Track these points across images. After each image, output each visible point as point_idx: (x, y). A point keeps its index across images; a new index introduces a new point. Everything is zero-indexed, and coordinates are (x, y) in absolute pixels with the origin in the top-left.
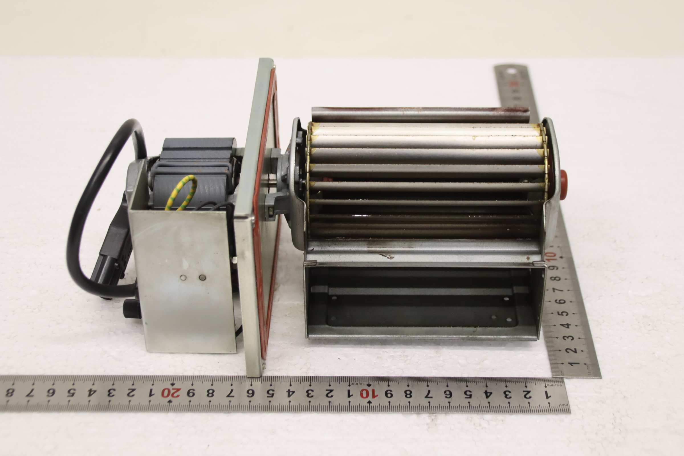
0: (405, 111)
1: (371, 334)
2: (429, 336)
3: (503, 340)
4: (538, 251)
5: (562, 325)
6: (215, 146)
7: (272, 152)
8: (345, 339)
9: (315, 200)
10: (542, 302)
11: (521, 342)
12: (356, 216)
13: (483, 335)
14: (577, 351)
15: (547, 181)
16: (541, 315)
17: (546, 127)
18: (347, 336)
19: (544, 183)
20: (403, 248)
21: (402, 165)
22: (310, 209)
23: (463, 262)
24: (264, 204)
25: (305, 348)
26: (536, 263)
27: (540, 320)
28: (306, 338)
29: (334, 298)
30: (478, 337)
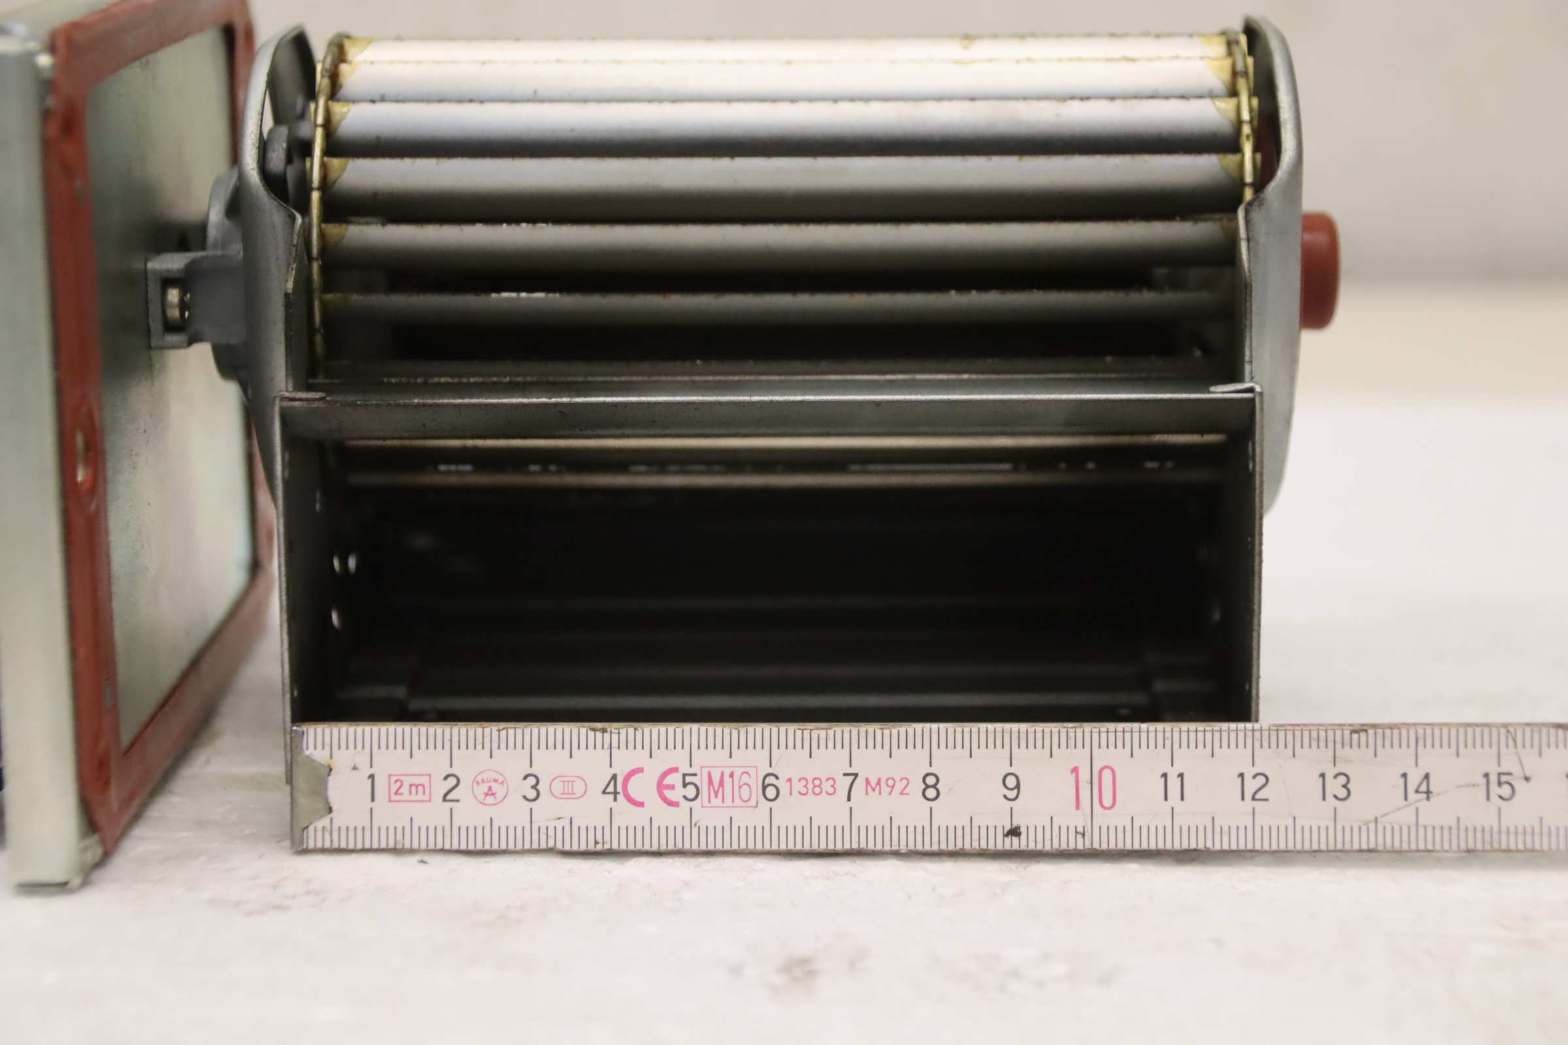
12: (505, 295)
15: (1248, 148)
24: (145, 269)
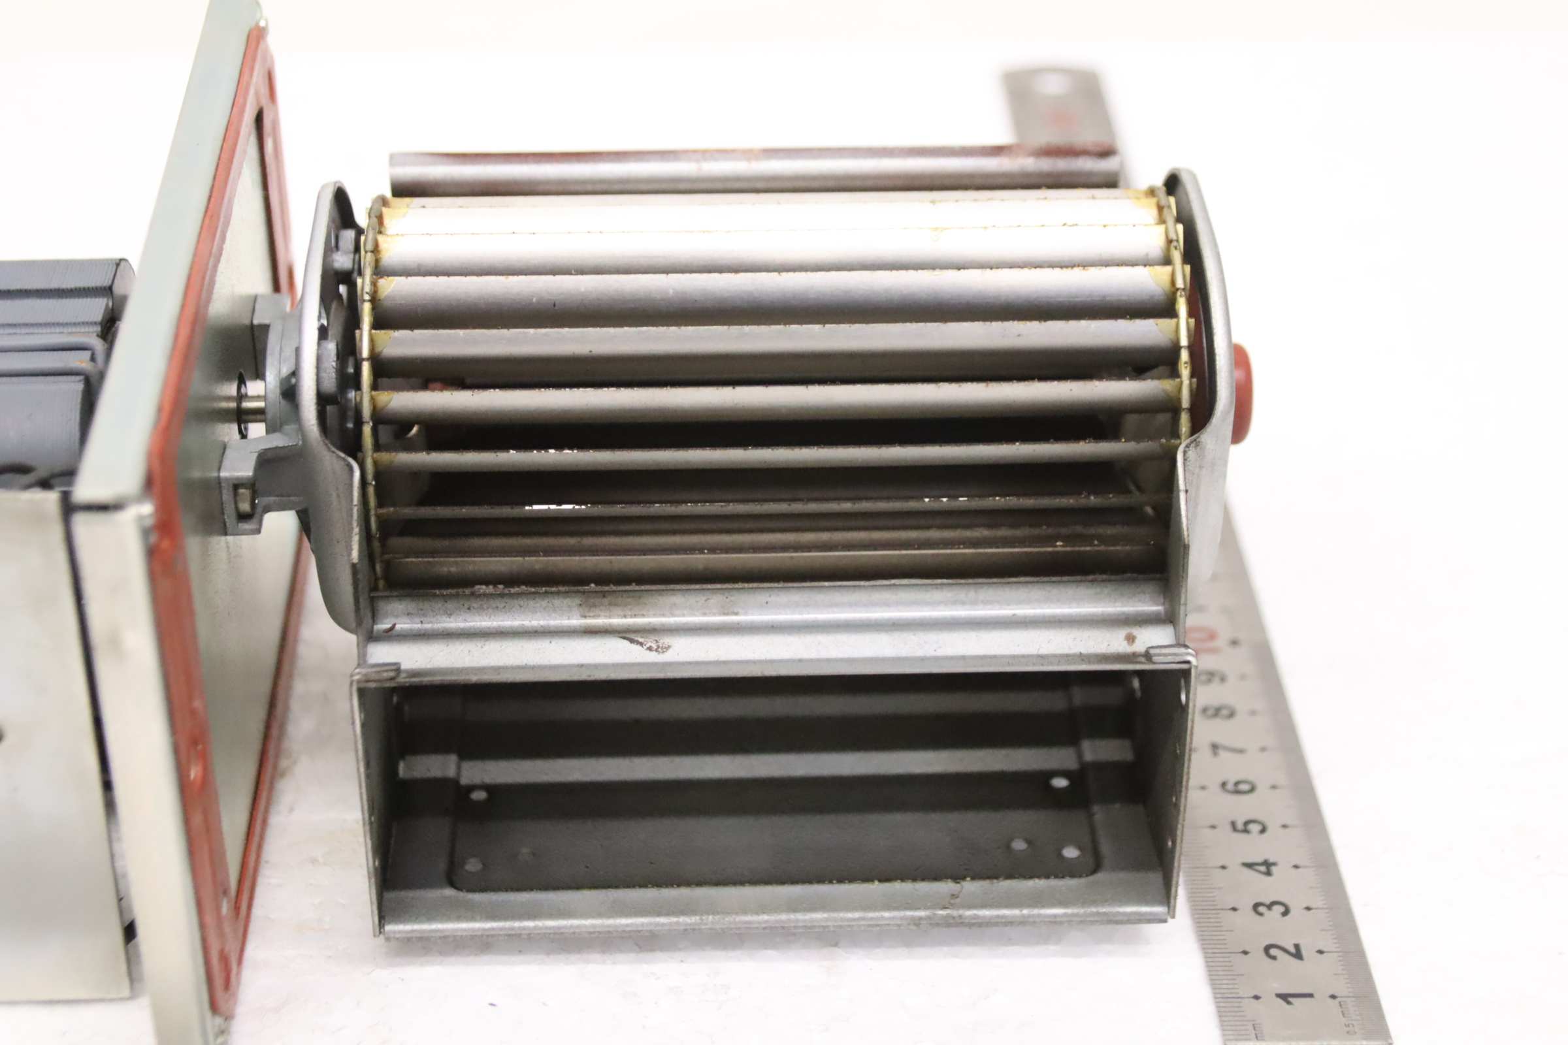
0: (705, 160)
1: (600, 915)
2: (800, 916)
3: (1054, 921)
4: (1163, 616)
5: (1249, 866)
6: (54, 285)
7: (257, 307)
8: (509, 935)
9: (394, 454)
10: (1181, 786)
11: (1110, 927)
12: (536, 507)
13: (984, 906)
14: (1304, 952)
15: (1185, 372)
16: (1179, 833)
17: (1175, 198)
18: (517, 924)
19: (1178, 380)
20: (705, 614)
21: (690, 328)
22: (377, 487)
23: (909, 655)
24: (215, 474)
25: (374, 970)
26: (1157, 651)
27: (1178, 848)
28: (375, 936)
29: (479, 796)
30: (969, 913)
